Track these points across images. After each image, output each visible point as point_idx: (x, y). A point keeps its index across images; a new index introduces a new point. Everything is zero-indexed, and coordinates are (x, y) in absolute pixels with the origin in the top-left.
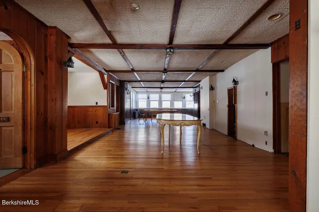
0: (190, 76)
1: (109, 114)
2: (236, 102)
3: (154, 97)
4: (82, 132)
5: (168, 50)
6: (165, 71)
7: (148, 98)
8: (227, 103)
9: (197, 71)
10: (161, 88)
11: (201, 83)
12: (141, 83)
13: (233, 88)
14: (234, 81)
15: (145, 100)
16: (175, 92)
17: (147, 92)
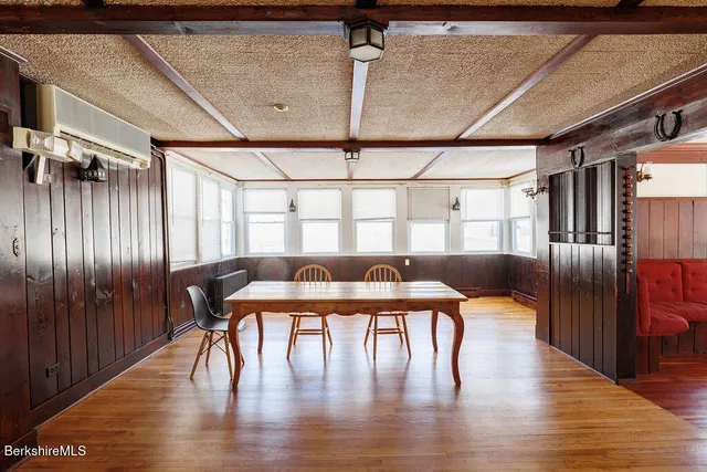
7: (293, 207)
16: (414, 179)
17: (288, 180)
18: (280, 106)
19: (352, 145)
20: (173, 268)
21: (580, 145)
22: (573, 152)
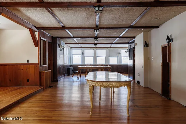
0: (124, 33)
1: (40, 72)
2: (170, 61)
3: (89, 52)
4: (13, 90)
5: (97, 9)
6: (97, 28)
7: (83, 54)
8: (161, 61)
9: (130, 27)
10: (96, 44)
11: (135, 39)
12: (75, 39)
13: (167, 45)
14: (168, 38)
15: (80, 56)
16: (110, 47)
22: (130, 46)
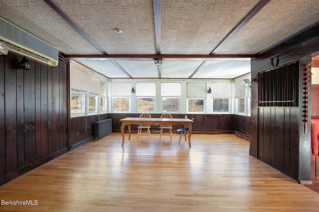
7: (133, 91)
16: (190, 78)
17: (131, 78)
18: (117, 29)
19: (158, 57)
20: (72, 116)
21: (277, 55)
22: (272, 59)
